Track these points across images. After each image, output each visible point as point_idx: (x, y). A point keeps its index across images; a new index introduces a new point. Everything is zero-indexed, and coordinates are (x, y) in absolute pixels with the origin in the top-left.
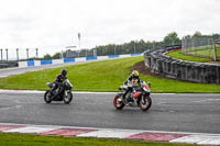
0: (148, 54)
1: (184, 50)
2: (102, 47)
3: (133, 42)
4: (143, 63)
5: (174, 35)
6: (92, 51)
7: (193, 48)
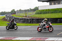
0: (6, 15)
1: (16, 14)
3: (2, 12)
5: (14, 10)
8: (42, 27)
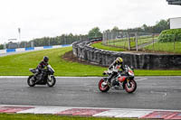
0: (75, 45)
1: (104, 42)
2: (38, 40)
3: (63, 36)
4: (72, 52)
5: (97, 29)
6: (30, 42)
7: (112, 40)
8: (110, 80)
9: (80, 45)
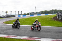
4: (56, 17)
6: (39, 12)
9: (60, 14)
